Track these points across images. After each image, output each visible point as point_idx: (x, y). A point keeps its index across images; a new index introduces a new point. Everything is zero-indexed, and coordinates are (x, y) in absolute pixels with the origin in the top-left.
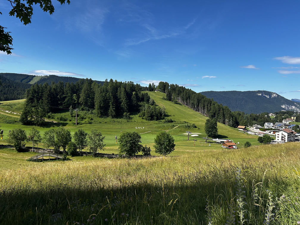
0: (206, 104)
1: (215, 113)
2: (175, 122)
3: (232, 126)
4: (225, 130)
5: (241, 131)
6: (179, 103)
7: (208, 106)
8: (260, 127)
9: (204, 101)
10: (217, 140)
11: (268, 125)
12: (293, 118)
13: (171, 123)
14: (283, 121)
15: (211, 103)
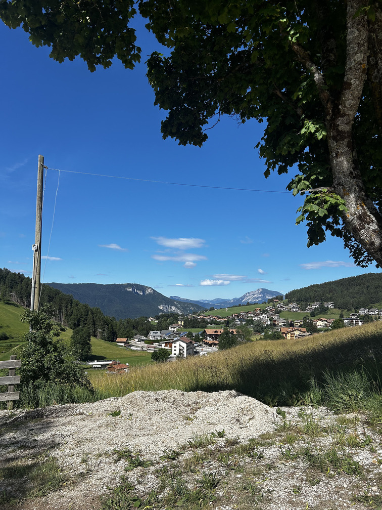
0: (64, 305)
1: (79, 319)
2: (13, 338)
3: (107, 339)
4: (98, 346)
5: (122, 346)
6: (12, 302)
7: (66, 307)
8: (144, 338)
9: (61, 299)
10: (96, 363)
11: (155, 334)
12: (180, 322)
13: (5, 341)
14: (170, 328)
15: (71, 303)
